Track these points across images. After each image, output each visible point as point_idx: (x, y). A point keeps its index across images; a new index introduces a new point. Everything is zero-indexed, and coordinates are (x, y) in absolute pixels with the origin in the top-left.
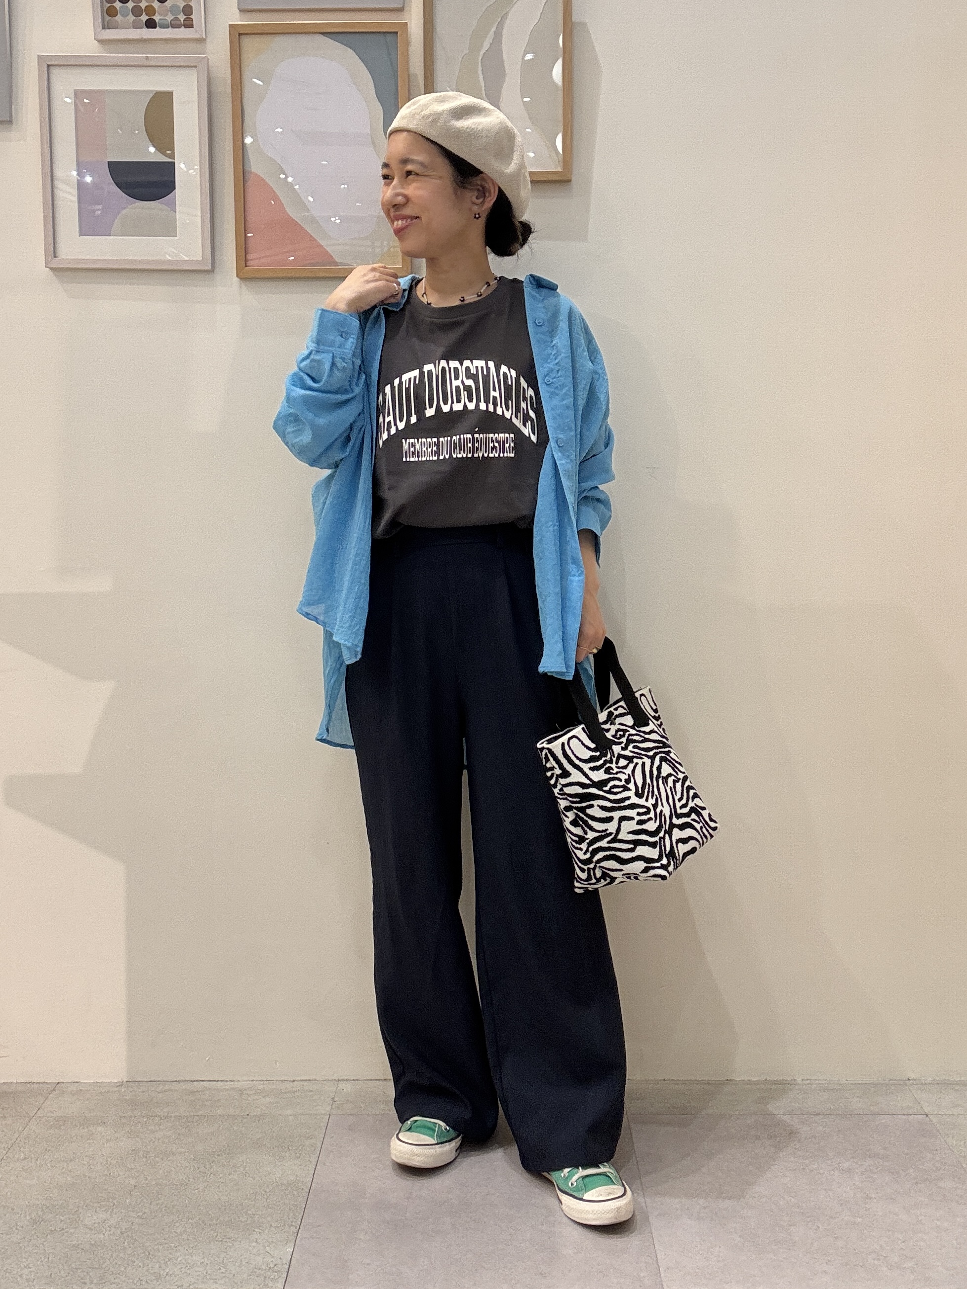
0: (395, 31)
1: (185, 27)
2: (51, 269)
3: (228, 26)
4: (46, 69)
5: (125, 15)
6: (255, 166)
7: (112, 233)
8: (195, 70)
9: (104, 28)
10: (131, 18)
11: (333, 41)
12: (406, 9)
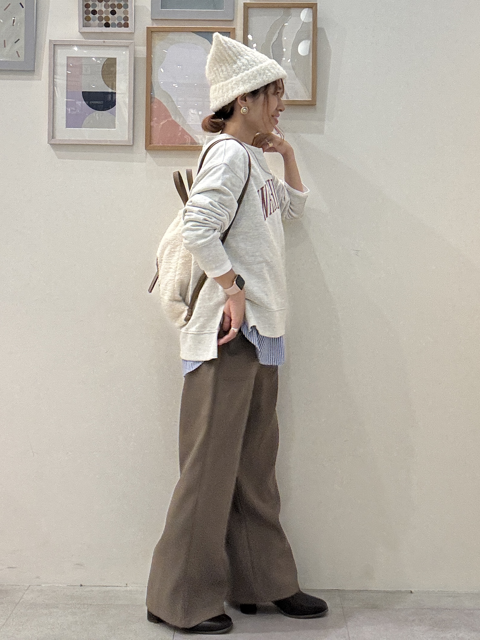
0: (228, 31)
1: (124, 27)
2: (50, 144)
3: (146, 27)
4: (53, 46)
5: (94, 20)
6: (157, 95)
7: (83, 126)
8: (128, 47)
9: (83, 27)
10: (97, 22)
11: (198, 36)
12: (234, 21)
